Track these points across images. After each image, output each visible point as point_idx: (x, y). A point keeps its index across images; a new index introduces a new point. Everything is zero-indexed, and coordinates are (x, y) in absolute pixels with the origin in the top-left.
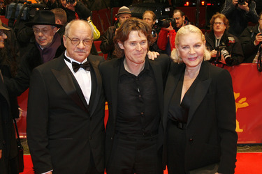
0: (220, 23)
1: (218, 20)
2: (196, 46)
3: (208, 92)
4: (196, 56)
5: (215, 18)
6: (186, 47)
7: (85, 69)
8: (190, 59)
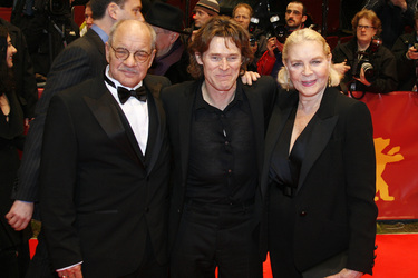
0: (366, 27)
1: (364, 22)
2: (315, 62)
3: (332, 137)
4: (314, 78)
5: (359, 18)
6: (299, 63)
7: (139, 99)
8: (304, 83)
